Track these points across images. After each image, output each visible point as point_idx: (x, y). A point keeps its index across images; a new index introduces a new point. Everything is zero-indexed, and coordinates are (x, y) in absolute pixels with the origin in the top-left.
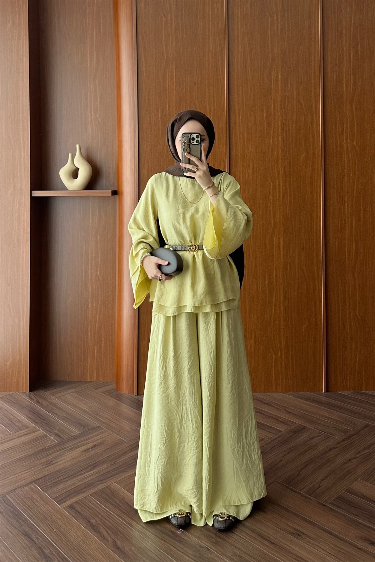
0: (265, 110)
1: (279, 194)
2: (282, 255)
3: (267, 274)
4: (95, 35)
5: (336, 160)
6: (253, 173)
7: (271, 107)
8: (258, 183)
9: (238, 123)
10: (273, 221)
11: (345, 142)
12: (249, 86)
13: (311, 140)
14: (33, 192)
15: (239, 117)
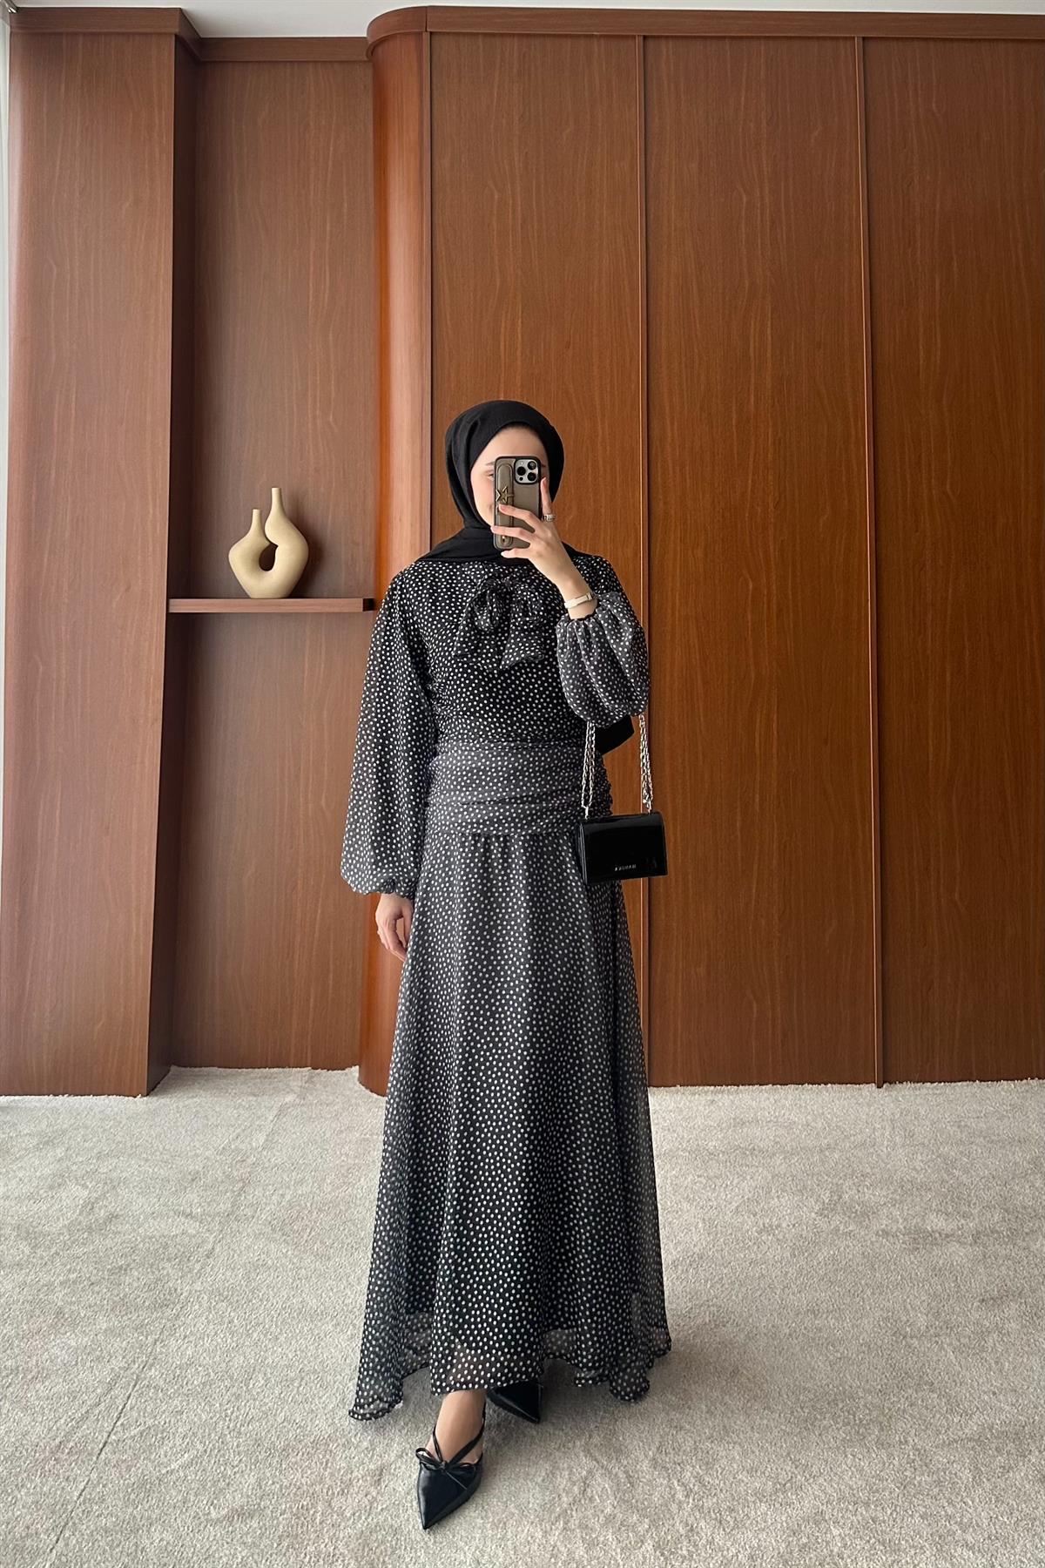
0: (734, 408)
1: (769, 608)
2: (775, 756)
3: (739, 803)
4: (328, 228)
5: (904, 527)
6: (706, 555)
7: (749, 400)
8: (717, 582)
9: (669, 440)
10: (753, 676)
11: (924, 486)
12: (696, 350)
13: (844, 479)
14: (172, 601)
15: (672, 424)
